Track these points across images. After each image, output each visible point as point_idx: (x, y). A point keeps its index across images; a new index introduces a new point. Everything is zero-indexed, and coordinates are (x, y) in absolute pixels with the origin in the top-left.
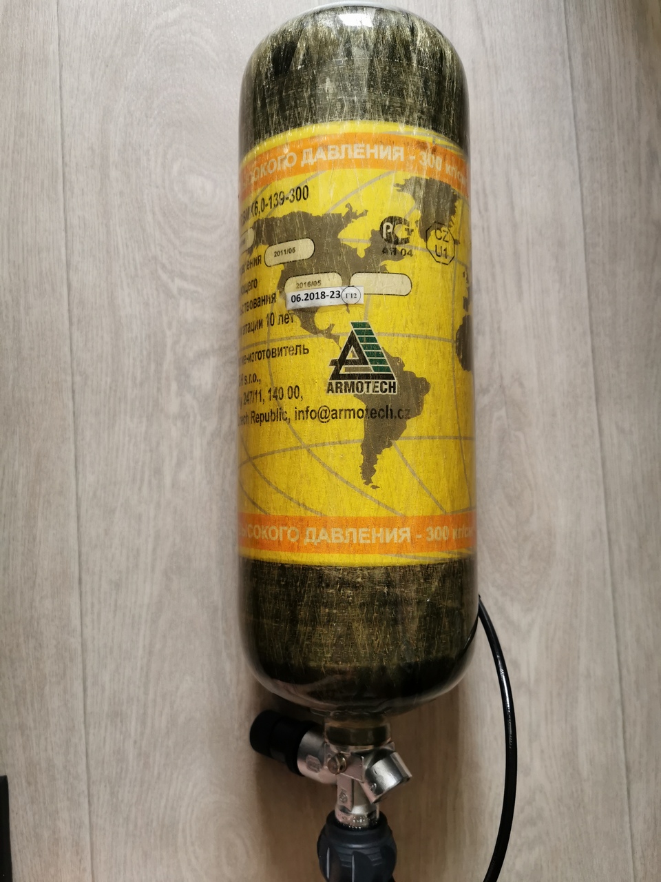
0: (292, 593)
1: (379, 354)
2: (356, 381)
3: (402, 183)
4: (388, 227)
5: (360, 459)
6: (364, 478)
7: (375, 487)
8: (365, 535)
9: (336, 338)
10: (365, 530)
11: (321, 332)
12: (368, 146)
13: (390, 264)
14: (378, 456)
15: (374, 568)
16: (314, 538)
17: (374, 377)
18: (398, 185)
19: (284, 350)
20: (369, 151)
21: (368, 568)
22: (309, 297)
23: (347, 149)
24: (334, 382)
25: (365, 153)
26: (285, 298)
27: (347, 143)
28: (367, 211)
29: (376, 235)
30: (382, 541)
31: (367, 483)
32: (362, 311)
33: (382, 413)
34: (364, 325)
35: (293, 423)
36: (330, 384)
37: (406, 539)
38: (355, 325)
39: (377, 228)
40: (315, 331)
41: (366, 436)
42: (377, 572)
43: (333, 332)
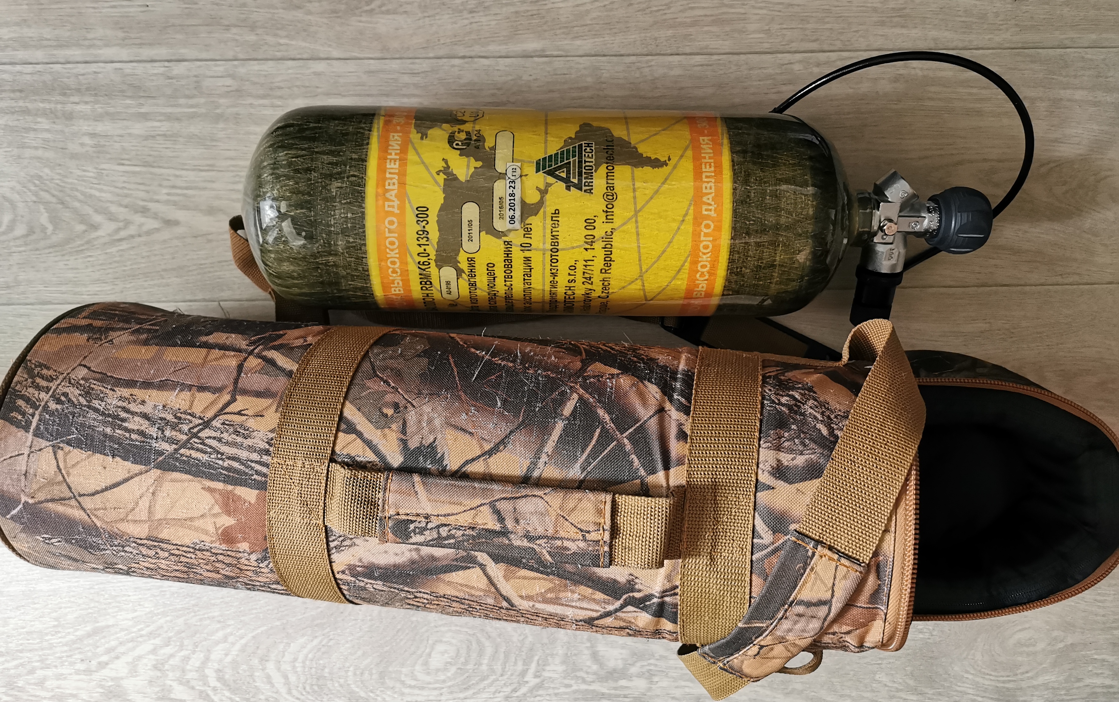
0: (755, 227)
1: (562, 153)
2: (584, 171)
3: (420, 135)
4: (457, 144)
5: (648, 169)
6: (662, 166)
7: (669, 159)
8: (708, 167)
9: (548, 185)
10: (703, 166)
11: (542, 198)
12: (389, 157)
13: (489, 144)
14: (644, 156)
15: (733, 161)
16: (710, 207)
17: (580, 157)
18: (422, 138)
19: (554, 233)
20: (393, 156)
21: (733, 166)
22: (512, 208)
23: (390, 173)
24: (584, 188)
25: (395, 160)
26: (510, 231)
27: (385, 172)
28: (443, 159)
29: (463, 153)
30: (712, 155)
31: (667, 165)
32: (525, 165)
33: (610, 152)
34: (538, 163)
35: (615, 225)
36: (585, 191)
37: (710, 140)
38: (538, 171)
39: (458, 152)
40: (541, 203)
41: (628, 164)
42: (735, 159)
43: (542, 187)
